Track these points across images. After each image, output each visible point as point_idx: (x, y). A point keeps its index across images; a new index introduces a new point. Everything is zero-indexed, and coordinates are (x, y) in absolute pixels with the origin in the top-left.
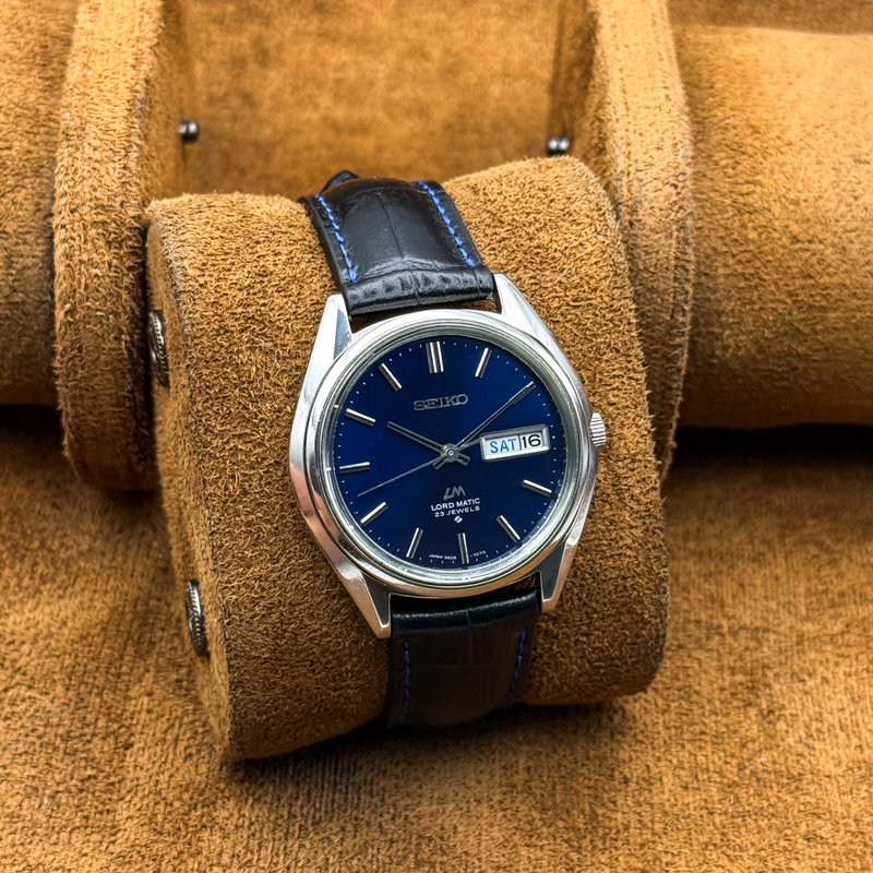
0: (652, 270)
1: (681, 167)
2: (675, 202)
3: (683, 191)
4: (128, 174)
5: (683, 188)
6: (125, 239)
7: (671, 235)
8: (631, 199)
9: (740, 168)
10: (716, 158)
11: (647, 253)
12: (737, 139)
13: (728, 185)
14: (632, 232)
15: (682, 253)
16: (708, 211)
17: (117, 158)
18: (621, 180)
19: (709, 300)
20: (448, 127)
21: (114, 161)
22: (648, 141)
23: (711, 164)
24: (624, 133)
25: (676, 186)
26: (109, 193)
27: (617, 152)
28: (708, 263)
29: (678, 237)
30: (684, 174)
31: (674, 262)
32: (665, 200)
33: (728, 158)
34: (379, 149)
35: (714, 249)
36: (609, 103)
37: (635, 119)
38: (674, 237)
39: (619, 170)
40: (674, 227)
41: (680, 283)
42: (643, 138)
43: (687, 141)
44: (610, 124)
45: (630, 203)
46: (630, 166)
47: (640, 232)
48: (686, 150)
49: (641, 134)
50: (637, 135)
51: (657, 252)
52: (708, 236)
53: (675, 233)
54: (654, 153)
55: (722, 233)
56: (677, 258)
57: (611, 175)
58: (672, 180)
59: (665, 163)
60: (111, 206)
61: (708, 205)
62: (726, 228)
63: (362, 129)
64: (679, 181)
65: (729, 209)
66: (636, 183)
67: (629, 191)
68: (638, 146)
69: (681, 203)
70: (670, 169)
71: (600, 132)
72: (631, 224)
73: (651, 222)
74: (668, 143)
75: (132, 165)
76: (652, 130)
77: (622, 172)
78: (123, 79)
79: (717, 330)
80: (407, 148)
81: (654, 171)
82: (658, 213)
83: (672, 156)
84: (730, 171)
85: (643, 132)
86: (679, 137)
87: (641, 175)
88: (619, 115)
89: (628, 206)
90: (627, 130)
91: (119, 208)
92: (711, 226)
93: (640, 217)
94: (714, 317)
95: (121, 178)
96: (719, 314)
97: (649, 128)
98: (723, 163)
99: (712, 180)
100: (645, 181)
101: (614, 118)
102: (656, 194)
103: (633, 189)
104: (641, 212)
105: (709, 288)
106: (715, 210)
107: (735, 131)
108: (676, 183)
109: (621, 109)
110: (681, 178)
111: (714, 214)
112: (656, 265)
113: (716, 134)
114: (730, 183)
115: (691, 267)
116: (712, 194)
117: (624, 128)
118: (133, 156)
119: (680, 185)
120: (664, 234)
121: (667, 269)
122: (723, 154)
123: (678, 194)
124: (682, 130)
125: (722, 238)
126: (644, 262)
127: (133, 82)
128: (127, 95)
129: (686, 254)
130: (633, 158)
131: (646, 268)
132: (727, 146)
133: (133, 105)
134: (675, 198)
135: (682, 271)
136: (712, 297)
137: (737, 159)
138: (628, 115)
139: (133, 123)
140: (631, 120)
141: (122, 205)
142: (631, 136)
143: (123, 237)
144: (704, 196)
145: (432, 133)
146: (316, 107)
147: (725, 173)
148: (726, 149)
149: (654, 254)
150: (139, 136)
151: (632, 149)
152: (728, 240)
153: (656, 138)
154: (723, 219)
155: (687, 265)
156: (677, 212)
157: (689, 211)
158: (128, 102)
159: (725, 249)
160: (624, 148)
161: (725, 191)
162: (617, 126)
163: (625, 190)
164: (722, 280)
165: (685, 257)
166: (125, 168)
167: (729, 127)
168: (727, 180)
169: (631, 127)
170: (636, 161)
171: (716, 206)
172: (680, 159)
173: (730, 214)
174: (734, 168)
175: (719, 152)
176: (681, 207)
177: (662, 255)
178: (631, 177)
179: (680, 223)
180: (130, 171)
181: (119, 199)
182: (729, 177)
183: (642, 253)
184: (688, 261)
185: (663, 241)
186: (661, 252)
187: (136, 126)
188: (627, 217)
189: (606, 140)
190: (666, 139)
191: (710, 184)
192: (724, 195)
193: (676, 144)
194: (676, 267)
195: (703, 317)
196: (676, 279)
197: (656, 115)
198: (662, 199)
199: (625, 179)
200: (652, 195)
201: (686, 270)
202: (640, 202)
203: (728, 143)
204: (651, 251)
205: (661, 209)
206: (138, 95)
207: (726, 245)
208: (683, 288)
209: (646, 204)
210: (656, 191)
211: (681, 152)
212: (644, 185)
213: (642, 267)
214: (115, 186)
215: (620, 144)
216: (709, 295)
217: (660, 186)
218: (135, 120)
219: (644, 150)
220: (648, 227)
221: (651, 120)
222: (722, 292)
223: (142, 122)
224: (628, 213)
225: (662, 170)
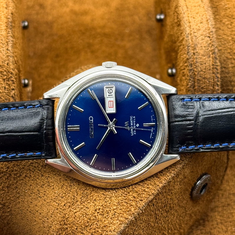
0: (204, 70)
1: (211, 29)
2: (210, 43)
3: (213, 39)
4: (9, 52)
5: (212, 37)
6: (10, 78)
7: (210, 56)
8: (193, 44)
9: (233, 24)
10: (224, 22)
11: (201, 64)
12: (231, 13)
13: (229, 32)
14: (195, 57)
15: (214, 63)
16: (223, 43)
17: (4, 46)
18: (188, 37)
19: (226, 77)
20: (117, 9)
21: (3, 48)
22: (197, 20)
23: (222, 24)
24: (187, 18)
25: (209, 37)
26: (2, 60)
27: (186, 26)
28: (225, 63)
29: (212, 57)
30: (212, 32)
31: (212, 67)
32: (206, 43)
33: (228, 21)
34: (92, 20)
35: (227, 58)
36: (180, 6)
37: (191, 11)
38: (211, 57)
39: (187, 33)
40: (211, 53)
41: (215, 74)
42: (195, 19)
43: (212, 19)
44: (181, 15)
45: (193, 46)
46: (191, 31)
47: (198, 57)
48: (212, 22)
49: (194, 18)
50: (192, 18)
51: (205, 64)
52: (224, 53)
53: (211, 56)
54: (199, 25)
55: (229, 51)
56: (213, 65)
57: (184, 35)
58: (208, 35)
59: (204, 28)
60: (3, 65)
61: (222, 40)
62: (231, 49)
63: (85, 13)
64: (210, 35)
65: (231, 41)
66: (194, 38)
67: (192, 41)
68: (193, 23)
69: (212, 44)
70: (206, 30)
71: (178, 18)
72: (194, 54)
73: (202, 52)
74: (205, 20)
75: (10, 48)
76: (198, 15)
77: (189, 34)
78: (3, 14)
79: (231, 88)
80: (102, 19)
81: (200, 32)
82: (204, 48)
83: (207, 25)
84: (230, 26)
85: (195, 17)
86: (208, 17)
87: (196, 34)
88: (184, 11)
89: (192, 47)
90: (188, 17)
91: (7, 66)
92: (225, 49)
93: (197, 51)
94: (229, 83)
95: (6, 54)
96: (231, 82)
97: (196, 15)
98: (227, 23)
99: (223, 30)
100: (198, 36)
101: (183, 12)
102: (202, 41)
103: (193, 40)
104: (197, 49)
105: (226, 72)
106: (226, 42)
107: (229, 10)
108: (209, 36)
109: (185, 8)
110: (211, 33)
111: (225, 44)
112: (205, 69)
113: (222, 12)
114: (230, 31)
115: (219, 68)
116: (224, 36)
117: (187, 16)
118: (10, 45)
119: (211, 36)
120: (207, 56)
121: (210, 70)
122: (226, 20)
123: (211, 40)
124: (209, 14)
125: (229, 53)
126: (201, 68)
127: (7, 15)
128: (5, 20)
129: (216, 63)
130: (192, 28)
131: (201, 70)
132: (227, 16)
133: (8, 24)
134: (210, 42)
135: (215, 70)
136: (227, 76)
137: (232, 21)
138: (188, 11)
139: (9, 31)
140: (189, 12)
141: (7, 64)
142: (190, 19)
143: (9, 77)
144: (221, 37)
145: (111, 12)
146: (68, 7)
147: (228, 27)
148: (227, 18)
149: (204, 65)
150: (12, 37)
151: (191, 24)
152: (232, 54)
153: (200, 19)
154: (229, 45)
155: (217, 67)
156: (211, 47)
157: (216, 46)
158: (6, 23)
159: (231, 57)
160: (188, 24)
161: (229, 34)
162: (184, 15)
163: (190, 41)
164: (231, 69)
165: (216, 64)
166: (7, 50)
167: (227, 9)
168: (229, 30)
169: (190, 15)
170: (193, 29)
171: (226, 41)
172: (210, 26)
173: (231, 43)
174: (231, 25)
175: (224, 19)
176: (212, 45)
177: (207, 64)
178: (192, 35)
179: (213, 51)
180: (10, 51)
181: (6, 62)
182: (229, 29)
183: (200, 65)
184: (217, 66)
185: (207, 59)
186: (207, 63)
187: (10, 33)
188: (192, 51)
189: (180, 21)
190: (203, 19)
191: (222, 32)
192: (228, 36)
193: (208, 20)
194: (213, 68)
195: (224, 83)
196: (213, 73)
197: (198, 9)
198: (205, 43)
199: (190, 37)
200: (201, 42)
201: (217, 69)
202: (197, 45)
203: (227, 15)
204: (203, 63)
205: (205, 47)
206: (9, 20)
207: (231, 55)
208: (217, 76)
209: (199, 45)
210: (202, 40)
211: (210, 23)
212: (197, 38)
213: (200, 70)
214: (4, 57)
215: (186, 23)
216: (226, 75)
217: (203, 38)
218: (10, 30)
219: (196, 24)
220: (200, 54)
221: (197, 11)
222: (231, 74)
223: (12, 31)
224: (192, 50)
225: (204, 31)
